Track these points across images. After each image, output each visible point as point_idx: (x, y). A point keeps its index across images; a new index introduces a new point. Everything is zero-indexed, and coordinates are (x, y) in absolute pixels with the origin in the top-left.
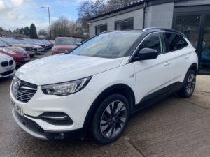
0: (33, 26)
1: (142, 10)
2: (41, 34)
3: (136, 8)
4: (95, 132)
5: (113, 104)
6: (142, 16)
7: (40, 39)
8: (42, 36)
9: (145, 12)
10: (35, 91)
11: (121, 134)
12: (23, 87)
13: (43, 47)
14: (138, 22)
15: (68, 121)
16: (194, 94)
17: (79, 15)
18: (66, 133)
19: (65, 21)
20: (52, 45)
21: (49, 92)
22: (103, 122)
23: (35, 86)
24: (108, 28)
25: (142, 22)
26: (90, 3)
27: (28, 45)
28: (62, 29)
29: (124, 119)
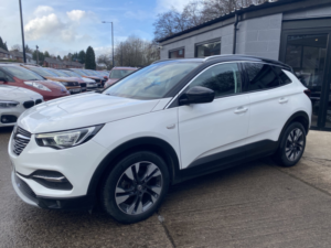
0: (90, 50)
1: (232, 26)
2: (101, 61)
3: (224, 23)
4: (106, 204)
5: (137, 165)
6: (232, 35)
7: (100, 69)
9: (236, 30)
10: (27, 141)
12: (18, 135)
13: (97, 81)
15: (66, 185)
17: (156, 33)
18: (64, 201)
19: (137, 43)
20: (106, 79)
21: (45, 143)
22: (118, 190)
23: (29, 134)
24: (186, 53)
25: (232, 45)
26: (173, 14)
27: (73, 79)
29: (158, 190)
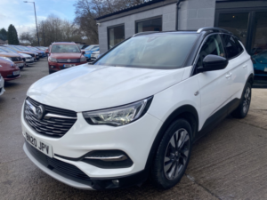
0: (12, 28)
1: (174, 6)
3: (165, 3)
4: (158, 174)
5: (177, 133)
6: (175, 13)
8: (25, 42)
9: (178, 8)
10: (73, 121)
11: (183, 173)
12: (49, 115)
14: (168, 21)
16: (249, 113)
17: (76, 13)
18: (123, 179)
19: (57, 21)
21: (94, 121)
22: (167, 159)
24: (126, 29)
25: (175, 21)
27: (15, 54)
28: (53, 31)
29: (186, 153)
